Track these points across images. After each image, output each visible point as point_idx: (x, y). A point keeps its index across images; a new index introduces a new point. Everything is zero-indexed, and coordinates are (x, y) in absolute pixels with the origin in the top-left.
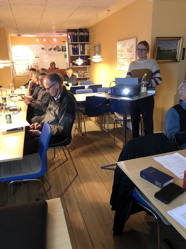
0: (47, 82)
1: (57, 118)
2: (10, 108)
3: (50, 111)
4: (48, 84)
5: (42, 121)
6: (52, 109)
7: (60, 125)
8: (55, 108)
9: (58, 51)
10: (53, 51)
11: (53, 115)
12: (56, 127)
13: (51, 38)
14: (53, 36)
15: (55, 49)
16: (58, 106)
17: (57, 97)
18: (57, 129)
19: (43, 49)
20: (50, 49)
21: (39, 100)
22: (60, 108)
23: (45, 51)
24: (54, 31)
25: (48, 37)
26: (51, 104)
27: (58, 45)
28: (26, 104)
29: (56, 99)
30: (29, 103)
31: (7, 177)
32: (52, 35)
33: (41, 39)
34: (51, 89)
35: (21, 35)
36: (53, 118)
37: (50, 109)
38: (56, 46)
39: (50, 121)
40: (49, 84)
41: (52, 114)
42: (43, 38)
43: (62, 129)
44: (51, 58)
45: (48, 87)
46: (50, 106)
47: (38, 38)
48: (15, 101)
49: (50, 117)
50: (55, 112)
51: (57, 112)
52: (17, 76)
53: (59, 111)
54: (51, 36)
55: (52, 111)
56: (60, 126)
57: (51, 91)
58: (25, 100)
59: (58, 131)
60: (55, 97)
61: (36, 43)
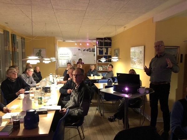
1: (76, 104)
6: (73, 96)
9: (89, 51)
15: (87, 50)
16: (77, 94)
20: (84, 50)
22: (79, 95)
23: (81, 52)
24: (87, 39)
26: (73, 92)
27: (90, 48)
29: (76, 88)
35: (65, 41)
36: (72, 103)
41: (72, 100)
44: (85, 56)
47: (76, 43)
50: (74, 98)
51: (76, 99)
52: (60, 67)
53: (78, 98)
54: (85, 42)
61: (75, 46)
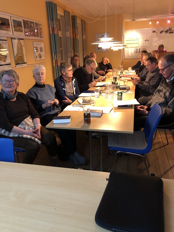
0: (162, 63)
1: (166, 100)
2: (120, 87)
3: (159, 93)
4: (163, 65)
5: (149, 102)
6: (162, 91)
7: (169, 107)
8: (165, 90)
9: (169, 33)
10: (164, 33)
11: (163, 97)
12: (164, 109)
13: (165, 21)
14: (168, 17)
15: (166, 32)
16: (170, 88)
17: (170, 79)
18: (165, 110)
19: (154, 32)
20: (161, 32)
21: (146, 82)
22: (171, 90)
23: (156, 34)
24: (169, 12)
25: (161, 19)
26: (162, 86)
27: (170, 27)
28: (134, 85)
29: (168, 81)
30: (137, 83)
31: (115, 146)
32: (166, 17)
33: (154, 21)
34: (165, 70)
35: (136, 20)
36: (162, 100)
37: (159, 91)
38: (168, 28)
39: (158, 102)
40: (165, 65)
41: (161, 96)
42: (156, 21)
43: (171, 111)
44: (161, 40)
45: (162, 68)
46: (159, 88)
47: (151, 21)
48: (124, 80)
49: (158, 99)
50: (165, 94)
51: (167, 94)
52: (125, 58)
53: (170, 93)
54: (164, 18)
55: (161, 93)
56: (169, 109)
57: (166, 73)
58: (134, 81)
59: (166, 113)
60: (167, 78)
61: (148, 26)
